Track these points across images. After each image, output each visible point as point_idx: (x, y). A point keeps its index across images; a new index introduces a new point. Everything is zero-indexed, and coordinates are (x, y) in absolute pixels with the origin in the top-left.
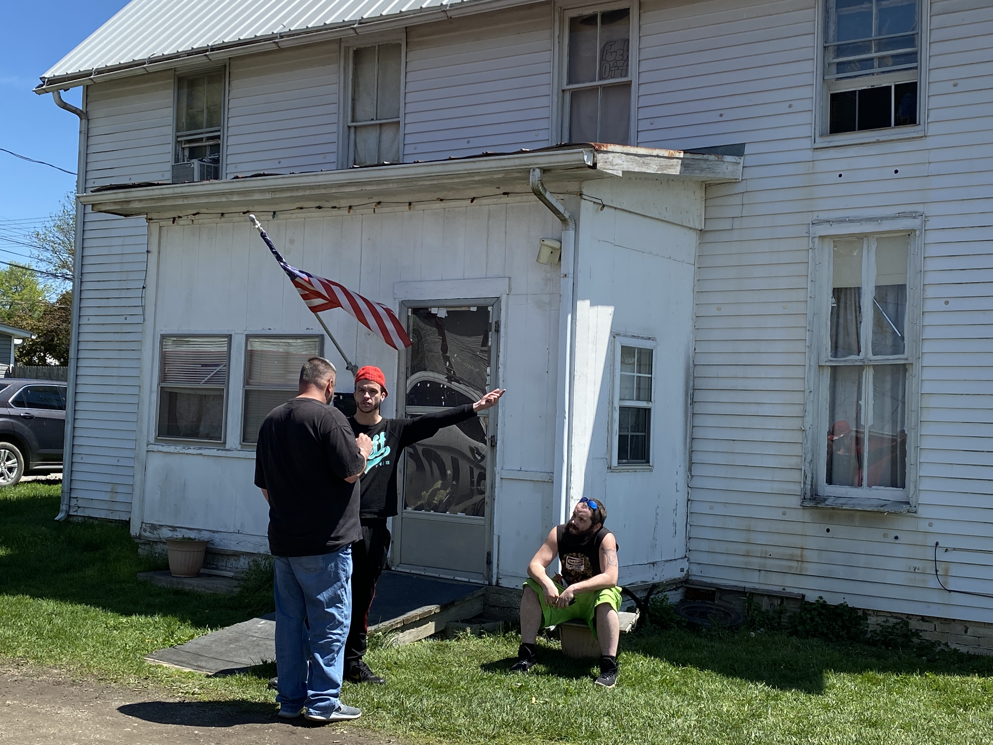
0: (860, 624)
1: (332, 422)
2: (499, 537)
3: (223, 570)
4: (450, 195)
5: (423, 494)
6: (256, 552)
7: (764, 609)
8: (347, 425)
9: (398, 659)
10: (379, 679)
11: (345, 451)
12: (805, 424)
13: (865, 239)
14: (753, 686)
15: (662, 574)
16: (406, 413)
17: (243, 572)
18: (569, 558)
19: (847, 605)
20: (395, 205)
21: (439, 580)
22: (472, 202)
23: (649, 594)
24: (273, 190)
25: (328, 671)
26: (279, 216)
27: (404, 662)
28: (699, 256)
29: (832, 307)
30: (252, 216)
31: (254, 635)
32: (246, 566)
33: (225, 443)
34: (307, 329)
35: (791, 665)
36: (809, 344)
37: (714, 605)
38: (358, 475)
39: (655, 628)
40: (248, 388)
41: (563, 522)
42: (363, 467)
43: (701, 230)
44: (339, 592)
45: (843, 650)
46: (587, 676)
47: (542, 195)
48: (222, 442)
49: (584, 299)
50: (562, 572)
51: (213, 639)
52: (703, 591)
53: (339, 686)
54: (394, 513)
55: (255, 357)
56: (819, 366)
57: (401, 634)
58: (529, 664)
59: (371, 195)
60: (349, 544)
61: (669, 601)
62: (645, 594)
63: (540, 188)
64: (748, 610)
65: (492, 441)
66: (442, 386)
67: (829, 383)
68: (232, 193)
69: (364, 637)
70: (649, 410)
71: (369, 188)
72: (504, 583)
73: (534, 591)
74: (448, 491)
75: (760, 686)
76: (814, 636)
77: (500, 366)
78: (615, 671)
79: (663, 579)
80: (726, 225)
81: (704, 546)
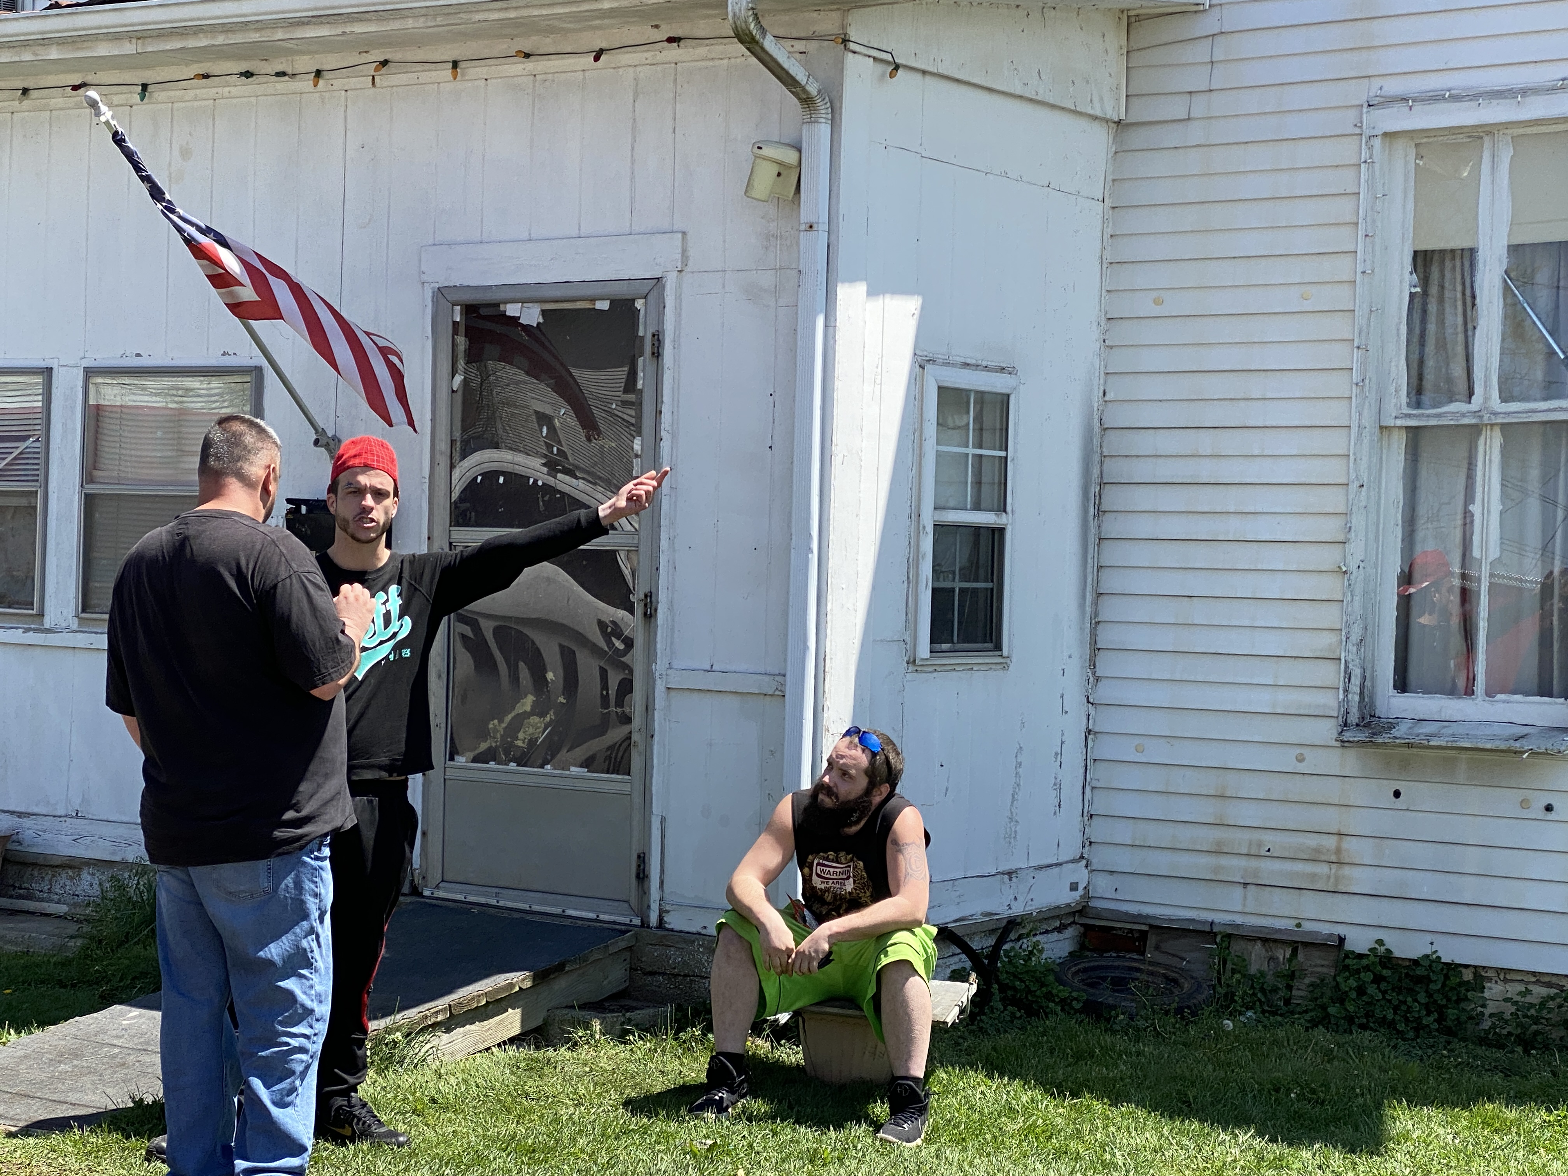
0: (1466, 999)
1: (279, 562)
2: (663, 820)
3: (42, 900)
4: (547, 44)
5: (491, 726)
6: (118, 858)
7: (1253, 970)
8: (313, 570)
9: (439, 1091)
10: (394, 1134)
11: (311, 630)
12: (1349, 557)
13: (1487, 139)
14: (1228, 1138)
15: (1029, 897)
16: (451, 544)
17: (88, 905)
18: (818, 864)
19: (1439, 958)
20: (419, 67)
21: (529, 917)
22: (597, 59)
23: (1001, 941)
24: (139, 34)
25: (281, 1116)
26: (156, 95)
27: (451, 1097)
28: (1114, 180)
29: (1412, 295)
30: (93, 93)
31: (115, 1042)
32: (96, 891)
33: (41, 615)
34: (224, 354)
35: (1313, 1091)
36: (1360, 379)
37: (1143, 961)
38: (343, 681)
39: (1013, 1015)
40: (92, 489)
41: (806, 784)
42: (352, 664)
43: (1119, 123)
44: (304, 943)
45: (1429, 1057)
46: (859, 1122)
47: (757, 42)
48: (34, 612)
49: (852, 279)
50: (804, 895)
51: (20, 1053)
52: (1120, 933)
53: (306, 1150)
54: (424, 764)
55: (107, 420)
56: (1381, 427)
57: (445, 1037)
58: (734, 1098)
59: (364, 44)
60: (326, 835)
61: (1044, 956)
62: (991, 941)
63: (752, 26)
64: (1219, 972)
65: (646, 605)
66: (531, 481)
67: (1402, 465)
68: (45, 41)
69: (361, 1044)
70: (1001, 531)
71: (359, 28)
72: (675, 921)
73: (741, 937)
74: (548, 719)
75: (1242, 1138)
76: (1364, 1027)
77: (663, 434)
78: (923, 1110)
79: (1033, 908)
80: (1176, 109)
81: (1123, 833)
